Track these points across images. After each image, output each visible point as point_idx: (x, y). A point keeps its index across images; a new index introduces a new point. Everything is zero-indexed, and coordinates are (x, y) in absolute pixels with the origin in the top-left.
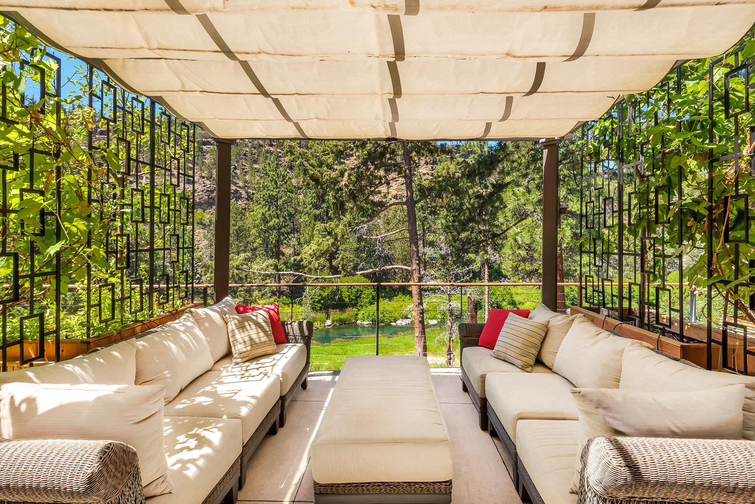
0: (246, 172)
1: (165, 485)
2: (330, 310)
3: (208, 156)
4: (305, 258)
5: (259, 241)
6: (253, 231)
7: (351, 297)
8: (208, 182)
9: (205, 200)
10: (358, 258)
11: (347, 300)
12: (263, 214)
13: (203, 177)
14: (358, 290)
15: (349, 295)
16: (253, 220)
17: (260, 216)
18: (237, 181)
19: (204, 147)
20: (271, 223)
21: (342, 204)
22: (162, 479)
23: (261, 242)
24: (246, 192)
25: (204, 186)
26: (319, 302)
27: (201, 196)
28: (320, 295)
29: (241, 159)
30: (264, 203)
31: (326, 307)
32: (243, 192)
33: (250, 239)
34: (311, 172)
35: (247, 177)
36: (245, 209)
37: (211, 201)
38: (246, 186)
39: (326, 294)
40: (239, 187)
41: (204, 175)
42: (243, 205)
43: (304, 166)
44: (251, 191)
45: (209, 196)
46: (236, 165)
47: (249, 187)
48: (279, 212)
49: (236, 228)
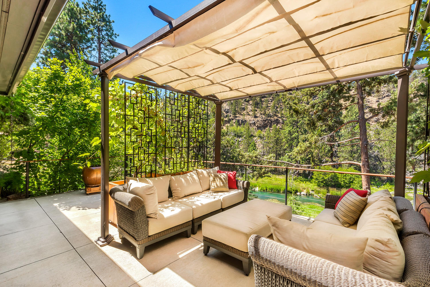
0: (282, 109)
1: (155, 216)
2: (330, 188)
3: (264, 103)
4: (293, 154)
5: (287, 145)
6: (284, 140)
7: (345, 181)
8: (264, 116)
9: (262, 125)
10: (352, 157)
11: (342, 183)
12: (289, 130)
13: (262, 114)
14: (351, 178)
15: (344, 181)
16: (284, 134)
17: (287, 132)
18: (278, 114)
19: (263, 99)
20: (294, 136)
21: (314, 124)
22: (155, 214)
23: (288, 146)
24: (282, 120)
25: (262, 118)
26: (322, 182)
27: (260, 123)
28: (323, 178)
29: (280, 102)
30: (290, 125)
31: (327, 186)
32: (280, 120)
33: (283, 144)
34: (293, 108)
35: (283, 112)
36: (281, 129)
37: (265, 125)
38: (282, 117)
39: (327, 178)
40: (279, 117)
41: (262, 113)
42: (281, 126)
43: (290, 104)
44: (285, 119)
45: (264, 123)
46: (278, 106)
47: (284, 117)
48: (298, 129)
49: (276, 138)
